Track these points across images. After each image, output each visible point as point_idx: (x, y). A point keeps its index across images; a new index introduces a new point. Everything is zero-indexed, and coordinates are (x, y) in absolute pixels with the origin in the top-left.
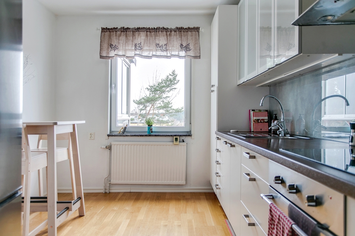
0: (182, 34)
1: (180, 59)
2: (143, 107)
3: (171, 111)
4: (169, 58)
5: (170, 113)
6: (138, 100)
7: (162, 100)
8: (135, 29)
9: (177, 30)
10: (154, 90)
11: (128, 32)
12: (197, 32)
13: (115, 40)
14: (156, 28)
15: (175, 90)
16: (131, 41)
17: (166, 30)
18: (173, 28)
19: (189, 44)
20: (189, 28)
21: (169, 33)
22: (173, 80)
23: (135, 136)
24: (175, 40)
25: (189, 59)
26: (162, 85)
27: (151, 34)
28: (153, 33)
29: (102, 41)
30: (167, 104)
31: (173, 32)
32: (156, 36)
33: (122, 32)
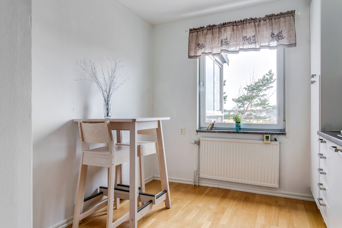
0: (273, 22)
1: (271, 49)
2: (241, 105)
3: (268, 108)
4: (258, 51)
5: (267, 109)
6: (237, 98)
7: (259, 98)
8: (221, 25)
9: (267, 18)
10: (251, 89)
11: (215, 29)
12: (292, 16)
13: (202, 39)
14: (243, 20)
15: (271, 88)
16: (217, 38)
17: (254, 20)
18: (262, 17)
19: (282, 31)
20: (281, 14)
21: (258, 23)
22: (270, 79)
23: (222, 132)
24: (265, 30)
25: (282, 48)
26: (259, 84)
27: (238, 28)
28: (240, 26)
29: (190, 42)
30: (264, 101)
31: (262, 22)
32: (243, 28)
33: (208, 30)
